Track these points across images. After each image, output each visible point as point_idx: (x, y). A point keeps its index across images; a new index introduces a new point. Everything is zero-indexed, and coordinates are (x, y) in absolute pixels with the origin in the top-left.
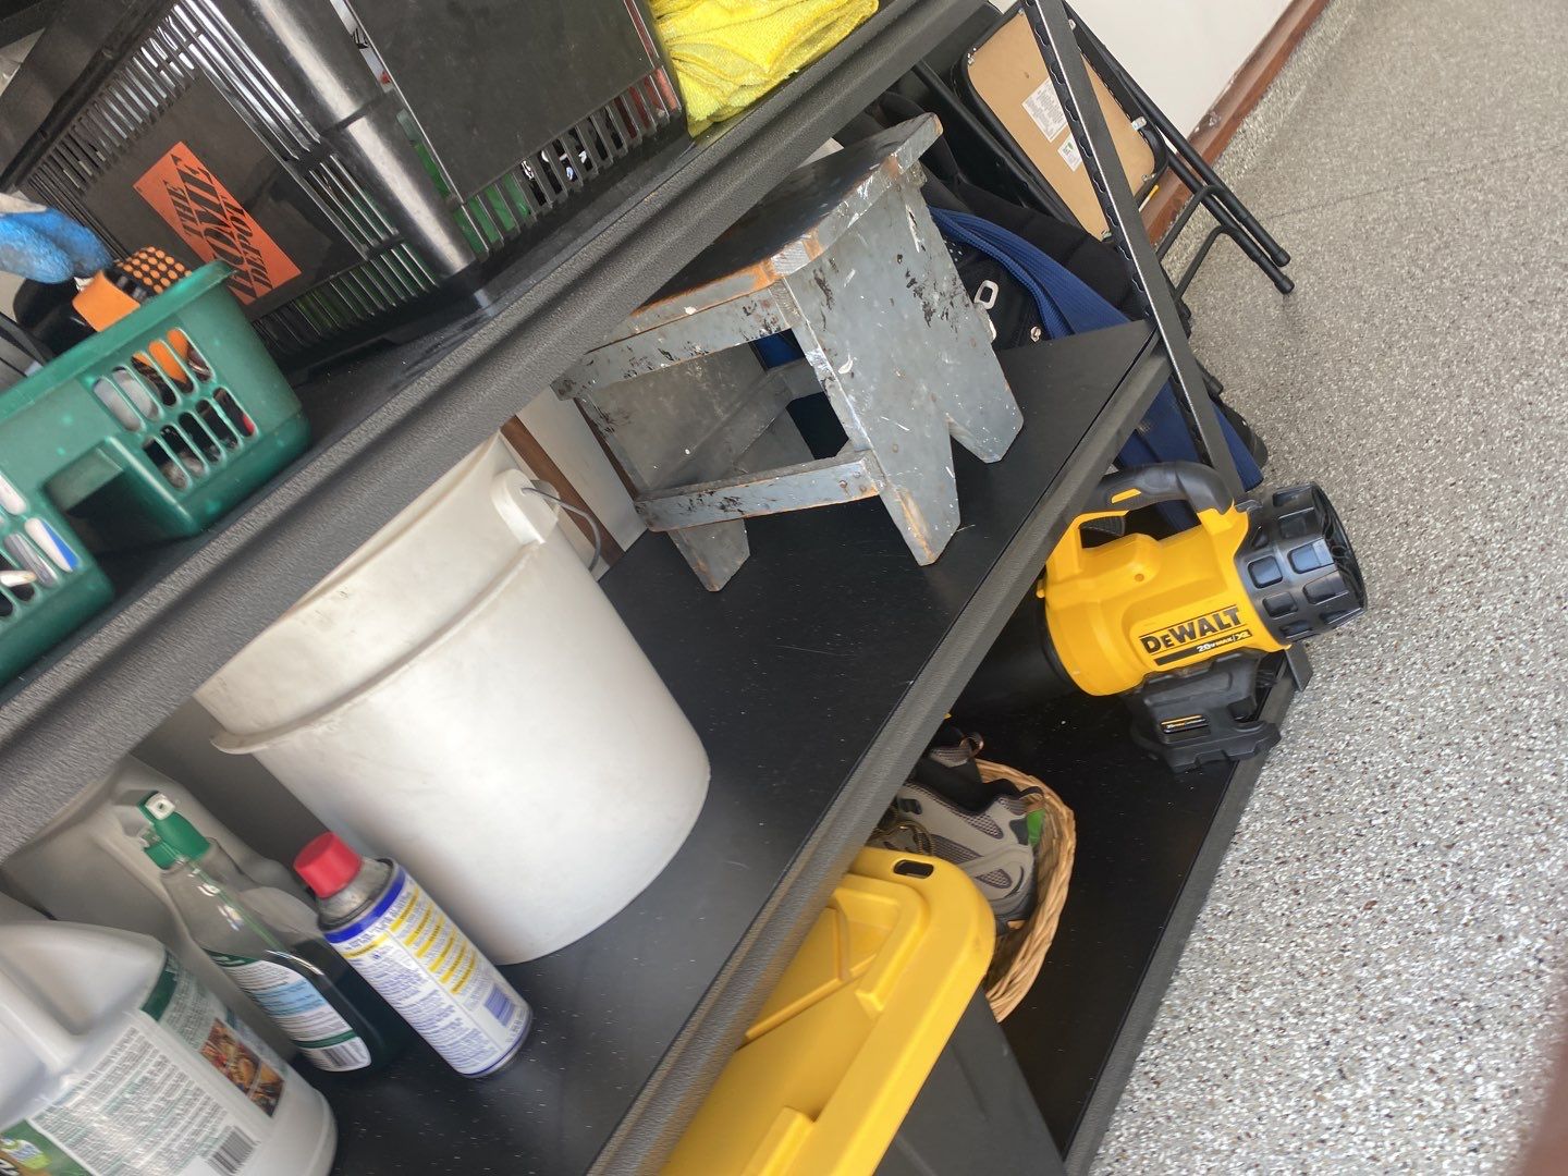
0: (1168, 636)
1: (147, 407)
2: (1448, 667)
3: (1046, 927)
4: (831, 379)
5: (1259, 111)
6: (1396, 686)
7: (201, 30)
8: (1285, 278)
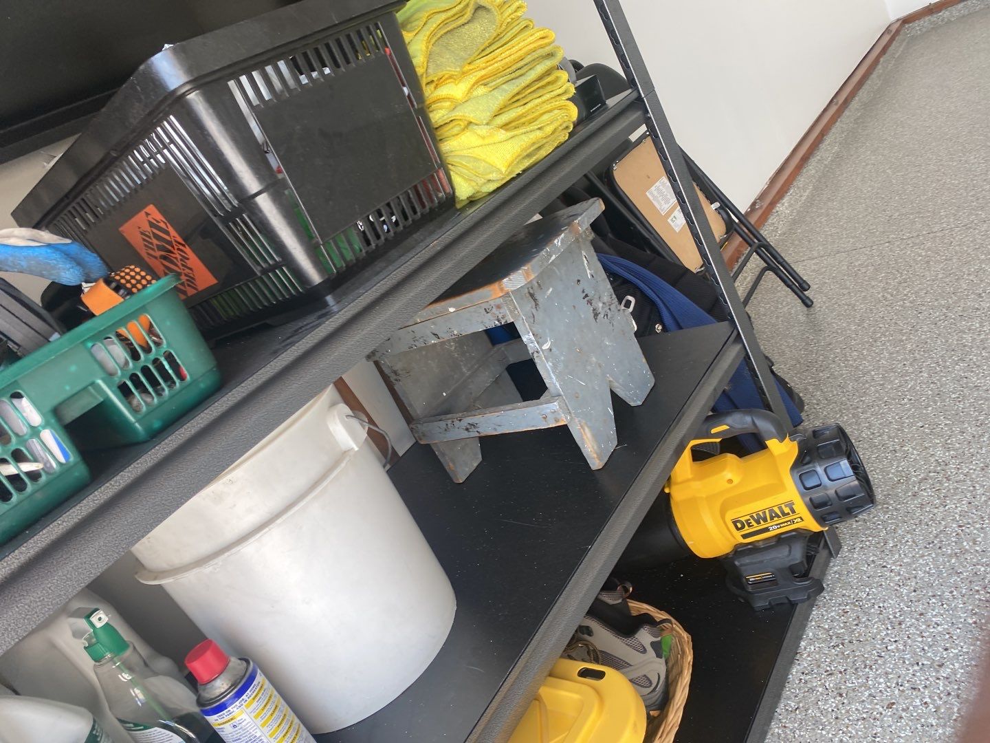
0: (749, 520)
1: (122, 361)
2: (929, 544)
3: (675, 716)
4: (537, 352)
5: (786, 200)
6: (897, 556)
7: (172, 141)
8: (808, 298)
